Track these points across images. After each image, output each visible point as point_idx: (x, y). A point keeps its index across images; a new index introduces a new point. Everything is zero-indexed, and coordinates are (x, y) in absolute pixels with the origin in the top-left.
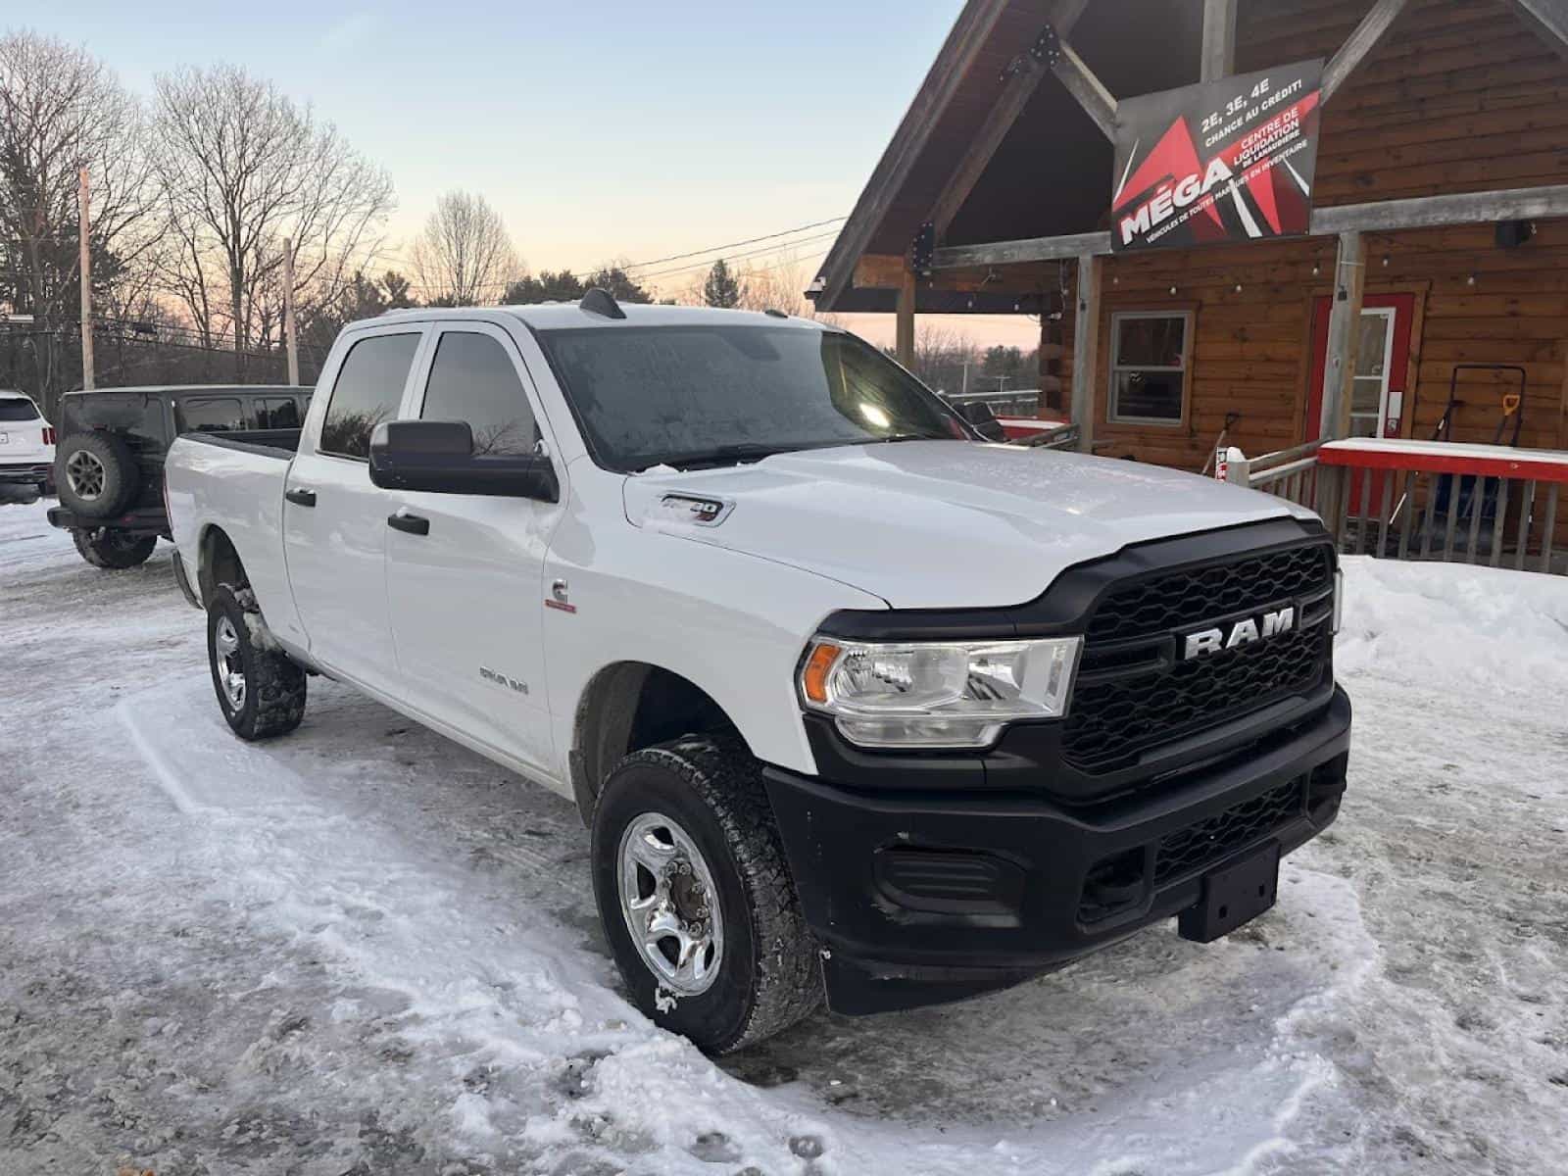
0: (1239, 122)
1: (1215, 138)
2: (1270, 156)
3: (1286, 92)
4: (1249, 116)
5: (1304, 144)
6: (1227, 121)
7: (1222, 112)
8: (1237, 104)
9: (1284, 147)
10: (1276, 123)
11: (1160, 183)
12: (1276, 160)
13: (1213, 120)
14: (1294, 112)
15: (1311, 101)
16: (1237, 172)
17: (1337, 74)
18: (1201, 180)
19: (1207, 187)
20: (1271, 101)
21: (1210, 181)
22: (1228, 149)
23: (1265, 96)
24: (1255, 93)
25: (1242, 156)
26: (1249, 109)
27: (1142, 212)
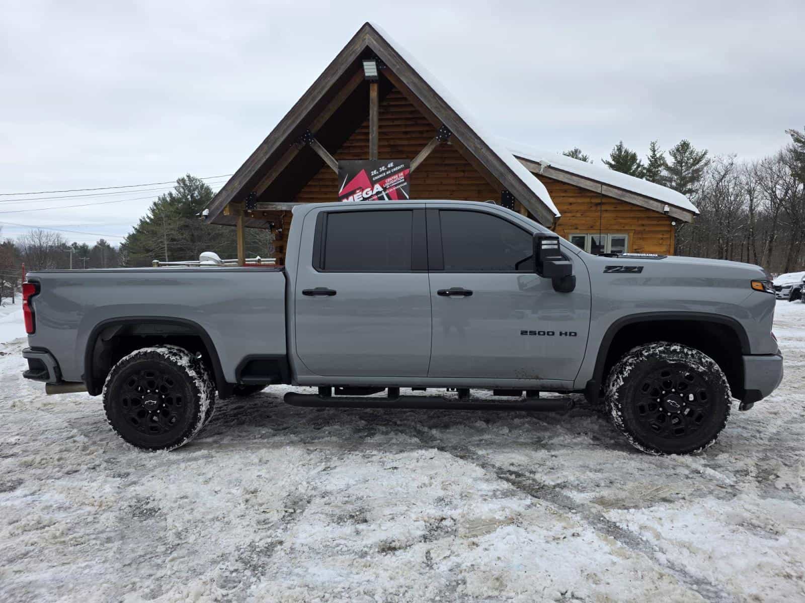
0: (384, 174)
1: (376, 178)
2: (396, 186)
3: (399, 168)
4: (387, 173)
5: (405, 184)
6: (380, 173)
7: (378, 170)
8: (383, 169)
9: (400, 184)
10: (397, 176)
11: (358, 189)
12: (397, 187)
13: (375, 172)
14: (402, 174)
15: (407, 171)
16: (385, 189)
17: (414, 165)
18: (372, 190)
19: (374, 193)
20: (394, 170)
21: (375, 191)
22: (381, 181)
23: (391, 168)
24: (389, 166)
25: (386, 185)
26: (387, 170)
27: (351, 198)
